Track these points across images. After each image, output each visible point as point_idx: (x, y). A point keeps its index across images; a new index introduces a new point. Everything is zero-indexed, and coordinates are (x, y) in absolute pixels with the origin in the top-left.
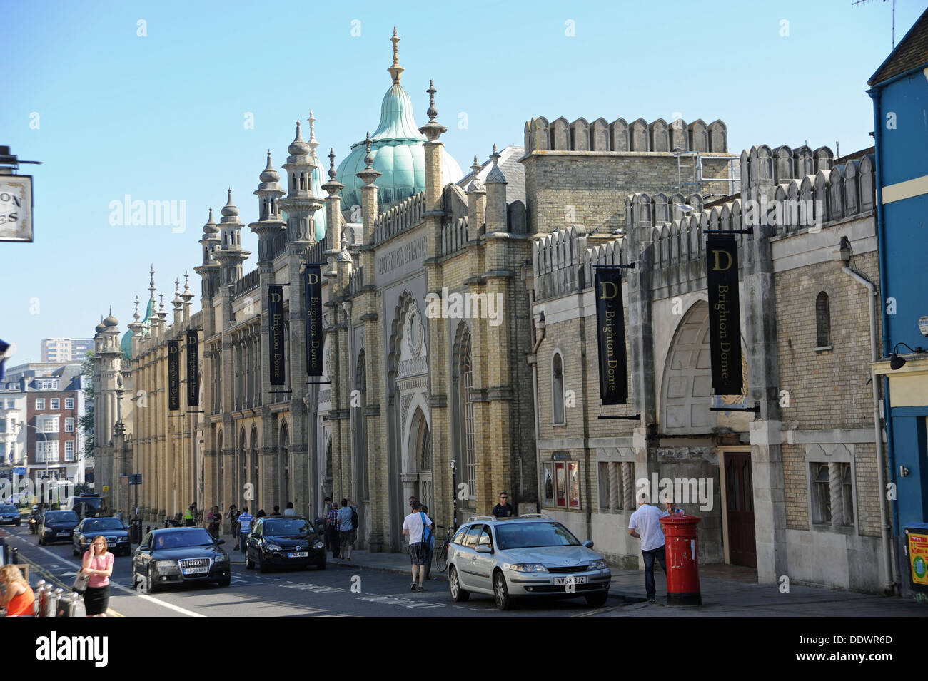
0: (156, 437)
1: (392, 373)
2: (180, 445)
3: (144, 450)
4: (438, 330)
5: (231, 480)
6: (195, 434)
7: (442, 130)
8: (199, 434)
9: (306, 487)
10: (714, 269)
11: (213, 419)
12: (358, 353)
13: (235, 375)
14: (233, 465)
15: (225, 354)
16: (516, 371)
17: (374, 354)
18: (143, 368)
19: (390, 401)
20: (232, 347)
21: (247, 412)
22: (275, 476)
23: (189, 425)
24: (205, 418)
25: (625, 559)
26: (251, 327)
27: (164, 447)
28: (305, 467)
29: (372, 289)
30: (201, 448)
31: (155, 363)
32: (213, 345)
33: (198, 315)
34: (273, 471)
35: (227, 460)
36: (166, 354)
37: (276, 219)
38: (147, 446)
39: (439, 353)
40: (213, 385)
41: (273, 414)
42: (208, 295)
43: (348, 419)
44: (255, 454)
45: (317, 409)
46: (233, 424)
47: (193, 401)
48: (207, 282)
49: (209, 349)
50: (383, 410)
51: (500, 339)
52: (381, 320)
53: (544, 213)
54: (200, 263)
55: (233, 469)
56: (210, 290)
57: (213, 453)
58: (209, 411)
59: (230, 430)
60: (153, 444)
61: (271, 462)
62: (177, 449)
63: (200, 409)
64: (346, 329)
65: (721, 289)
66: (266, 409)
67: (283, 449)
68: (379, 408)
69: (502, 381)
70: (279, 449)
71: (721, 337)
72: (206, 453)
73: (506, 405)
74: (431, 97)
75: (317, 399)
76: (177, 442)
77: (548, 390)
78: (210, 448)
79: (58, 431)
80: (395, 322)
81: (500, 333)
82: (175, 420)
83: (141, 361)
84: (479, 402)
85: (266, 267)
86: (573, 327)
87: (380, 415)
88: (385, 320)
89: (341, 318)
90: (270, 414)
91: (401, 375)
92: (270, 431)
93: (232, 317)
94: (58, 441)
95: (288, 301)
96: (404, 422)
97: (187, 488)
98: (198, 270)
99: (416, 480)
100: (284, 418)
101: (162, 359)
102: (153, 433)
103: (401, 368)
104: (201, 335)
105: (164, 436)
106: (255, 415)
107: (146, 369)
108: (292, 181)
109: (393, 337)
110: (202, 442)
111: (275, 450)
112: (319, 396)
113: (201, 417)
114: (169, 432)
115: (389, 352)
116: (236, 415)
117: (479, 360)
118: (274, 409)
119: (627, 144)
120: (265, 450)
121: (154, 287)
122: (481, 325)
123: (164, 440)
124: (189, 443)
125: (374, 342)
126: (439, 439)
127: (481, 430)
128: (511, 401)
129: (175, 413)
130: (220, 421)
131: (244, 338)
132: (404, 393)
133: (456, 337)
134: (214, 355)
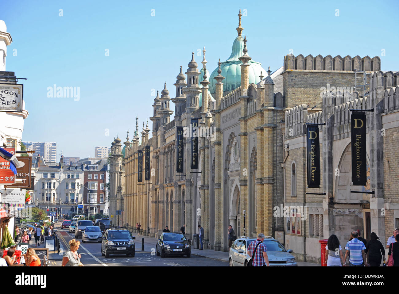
0: (133, 194)
1: (226, 169)
2: (143, 198)
3: (131, 199)
4: (244, 150)
6: (149, 193)
7: (249, 59)
8: (151, 193)
9: (191, 220)
10: (355, 127)
11: (156, 187)
12: (213, 160)
13: (165, 167)
14: (163, 208)
15: (161, 157)
16: (276, 171)
17: (219, 160)
18: (129, 162)
19: (225, 182)
20: (164, 154)
21: (169, 184)
22: (179, 214)
23: (146, 189)
24: (152, 186)
25: (319, 259)
26: (171, 145)
27: (136, 198)
28: (191, 210)
29: (219, 130)
30: (151, 199)
31: (134, 160)
32: (156, 153)
33: (151, 139)
34: (179, 212)
35: (161, 205)
36: (138, 156)
37: (183, 97)
38: (130, 197)
39: (244, 161)
40: (156, 172)
41: (179, 185)
42: (155, 130)
43: (208, 189)
44: (172, 203)
45: (197, 184)
46: (163, 189)
47: (148, 178)
48: (155, 124)
49: (155, 155)
50: (222, 186)
51: (269, 156)
52: (222, 145)
53: (291, 98)
54: (152, 116)
55: (163, 210)
56: (156, 128)
57: (156, 202)
58: (154, 183)
59: (162, 192)
60: (132, 197)
61: (178, 207)
62: (141, 200)
63: (151, 182)
64: (208, 148)
65: (358, 137)
66: (176, 183)
67: (183, 202)
68: (221, 185)
69: (269, 175)
70: (181, 202)
71: (357, 159)
72: (153, 202)
73: (271, 186)
74: (245, 44)
75: (197, 180)
76: (141, 197)
77: (290, 180)
78: (154, 200)
79: (97, 189)
80: (228, 146)
81: (269, 153)
82: (141, 186)
83: (128, 159)
84: (259, 184)
85: (178, 118)
86: (301, 151)
87: (221, 188)
88: (224, 145)
89: (206, 143)
90: (178, 185)
91: (230, 170)
92: (178, 193)
93: (165, 141)
94: (97, 194)
96: (231, 192)
97: (145, 218)
98: (152, 119)
99: (235, 219)
100: (183, 188)
102: (132, 192)
103: (230, 167)
104: (152, 148)
105: (136, 194)
106: (172, 186)
107: (131, 163)
108: (189, 79)
109: (227, 153)
110: (151, 197)
111: (179, 202)
112: (198, 178)
114: (139, 192)
115: (225, 159)
116: (165, 185)
117: (260, 165)
118: (179, 183)
119: (331, 67)
120: (176, 202)
121: (138, 125)
122: (261, 148)
123: (137, 195)
124: (146, 197)
125: (219, 155)
126: (243, 200)
127: (260, 197)
128: (272, 184)
129: (141, 183)
130: (158, 188)
131: (169, 150)
132: (231, 178)
133: (252, 154)
134: (157, 157)
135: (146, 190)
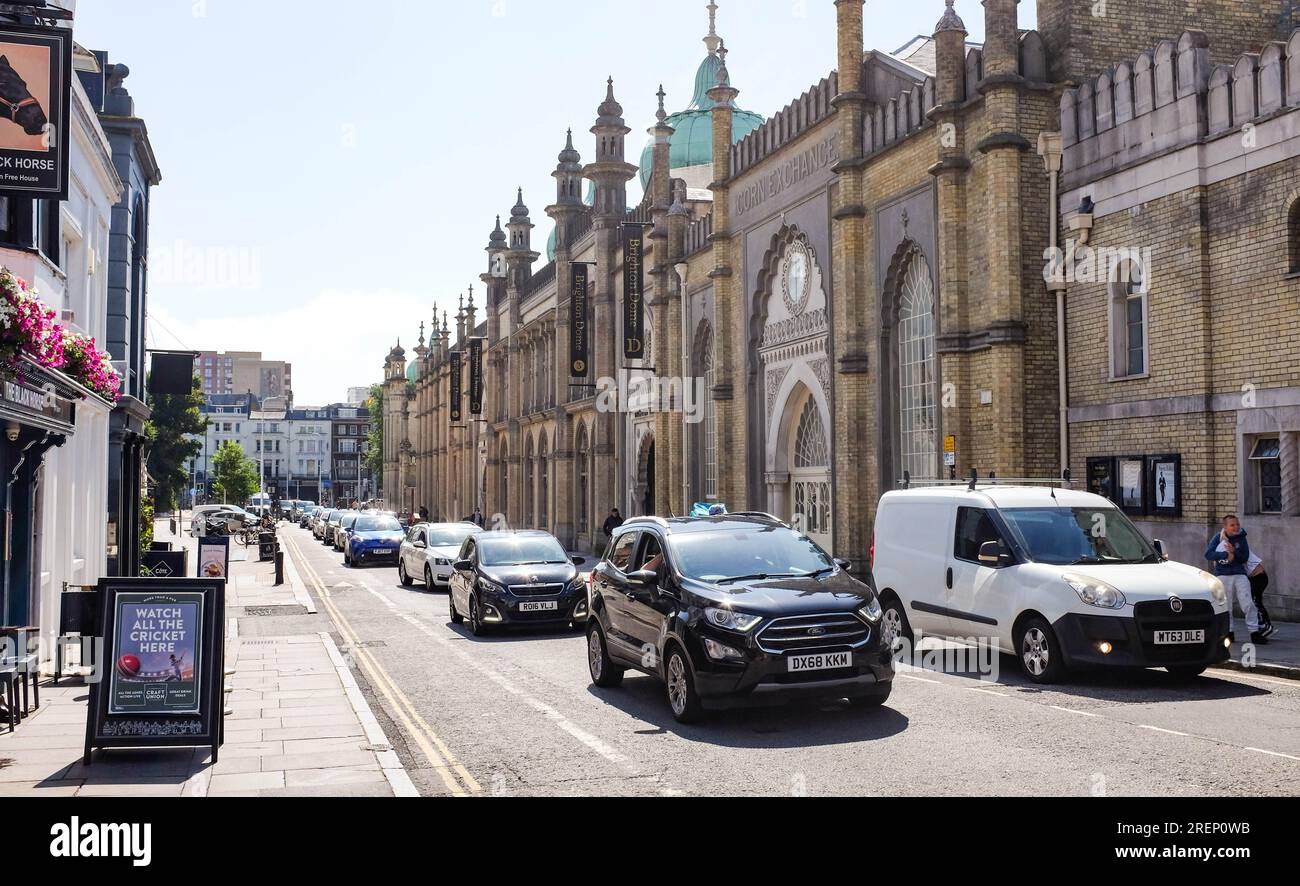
0: (437, 450)
1: (754, 342)
2: (461, 456)
3: (426, 464)
5: (515, 488)
6: (477, 445)
8: (481, 444)
11: (497, 427)
12: (696, 324)
13: (521, 379)
14: (520, 473)
15: (512, 358)
18: (426, 388)
19: (751, 379)
20: (520, 350)
21: (536, 417)
22: (569, 482)
24: (488, 427)
26: (543, 324)
29: (726, 237)
30: (483, 458)
31: (437, 381)
32: (498, 352)
33: (483, 325)
35: (512, 469)
36: (448, 370)
40: (496, 394)
41: (568, 415)
42: (494, 303)
44: (543, 461)
46: (519, 431)
47: (475, 409)
49: (493, 358)
50: (739, 391)
51: (1010, 245)
52: (736, 277)
56: (496, 297)
57: (497, 462)
58: (492, 420)
59: (515, 437)
60: (435, 457)
61: (566, 468)
62: (458, 460)
63: (482, 417)
64: (678, 300)
66: (561, 409)
67: (579, 454)
68: (732, 390)
69: (1012, 311)
70: (575, 454)
72: (489, 461)
73: (1019, 350)
76: (458, 454)
80: (762, 274)
81: (1010, 235)
82: (456, 432)
84: (955, 353)
85: (564, 255)
87: (733, 398)
89: (671, 286)
90: (565, 415)
91: (768, 342)
92: (563, 435)
93: (520, 320)
95: (593, 282)
96: (772, 403)
97: (467, 496)
98: (484, 277)
100: (581, 419)
101: (444, 375)
102: (434, 446)
103: (767, 335)
104: (485, 345)
105: (445, 449)
106: (546, 419)
107: (430, 388)
109: (758, 293)
110: (483, 452)
111: (569, 455)
113: (483, 427)
114: (450, 445)
115: (751, 313)
116: (523, 420)
117: (955, 287)
118: (569, 410)
120: (557, 454)
123: (445, 452)
124: (471, 454)
125: (726, 305)
129: (456, 423)
130: (504, 429)
131: (534, 339)
132: (771, 367)
133: (890, 268)
134: (499, 363)
135: (471, 438)
